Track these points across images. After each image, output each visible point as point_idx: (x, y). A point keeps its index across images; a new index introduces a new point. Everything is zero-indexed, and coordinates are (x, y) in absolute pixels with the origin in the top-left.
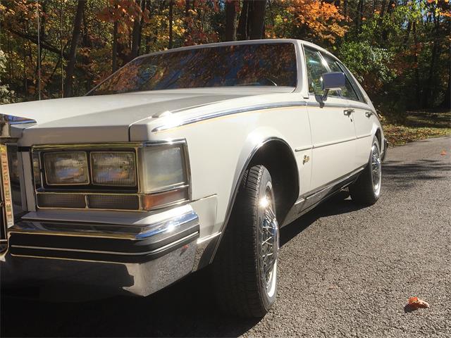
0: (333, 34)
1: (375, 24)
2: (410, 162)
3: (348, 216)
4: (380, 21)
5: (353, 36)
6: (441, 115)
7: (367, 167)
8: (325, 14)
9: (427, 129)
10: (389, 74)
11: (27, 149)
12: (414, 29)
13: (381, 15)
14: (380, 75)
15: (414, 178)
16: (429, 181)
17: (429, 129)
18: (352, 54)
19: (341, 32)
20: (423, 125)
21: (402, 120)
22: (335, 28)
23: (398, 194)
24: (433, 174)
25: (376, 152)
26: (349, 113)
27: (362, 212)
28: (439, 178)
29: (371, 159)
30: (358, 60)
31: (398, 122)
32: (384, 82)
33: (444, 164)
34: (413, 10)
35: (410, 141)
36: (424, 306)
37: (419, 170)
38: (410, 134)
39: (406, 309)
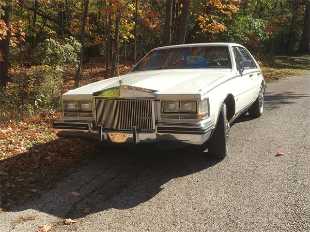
0: (230, 11)
2: (277, 93)
3: (248, 122)
6: (297, 59)
7: (257, 99)
11: (159, 100)
15: (279, 103)
16: (287, 105)
17: (288, 69)
18: (242, 24)
19: (236, 9)
20: (285, 67)
21: (272, 63)
22: (231, 7)
23: (271, 112)
24: (289, 100)
25: (261, 91)
26: (251, 76)
27: (255, 120)
28: (292, 103)
29: (259, 96)
31: (269, 65)
32: (261, 40)
33: (296, 94)
35: (277, 79)
36: (283, 155)
37: (282, 98)
38: (277, 74)
39: (276, 156)
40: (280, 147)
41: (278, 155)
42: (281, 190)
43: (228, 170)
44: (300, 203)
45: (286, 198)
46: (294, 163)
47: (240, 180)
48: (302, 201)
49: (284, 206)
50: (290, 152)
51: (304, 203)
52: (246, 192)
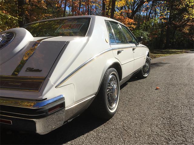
0: (132, 28)
1: (144, 24)
2: (155, 62)
4: (145, 24)
5: (138, 28)
6: (164, 51)
8: (130, 22)
9: (160, 55)
10: (149, 39)
12: (155, 25)
13: (146, 22)
14: (146, 39)
18: (138, 33)
19: (134, 27)
20: (159, 53)
22: (132, 26)
30: (139, 35)
32: (147, 41)
34: (155, 20)
35: (155, 58)
36: (160, 89)
38: (155, 56)
39: (156, 89)
40: (158, 85)
41: (157, 89)
42: (159, 109)
43: (127, 98)
44: (173, 117)
45: (163, 114)
46: (167, 93)
47: (133, 103)
48: (174, 115)
49: (162, 119)
50: (164, 87)
51: (176, 116)
52: (137, 110)
